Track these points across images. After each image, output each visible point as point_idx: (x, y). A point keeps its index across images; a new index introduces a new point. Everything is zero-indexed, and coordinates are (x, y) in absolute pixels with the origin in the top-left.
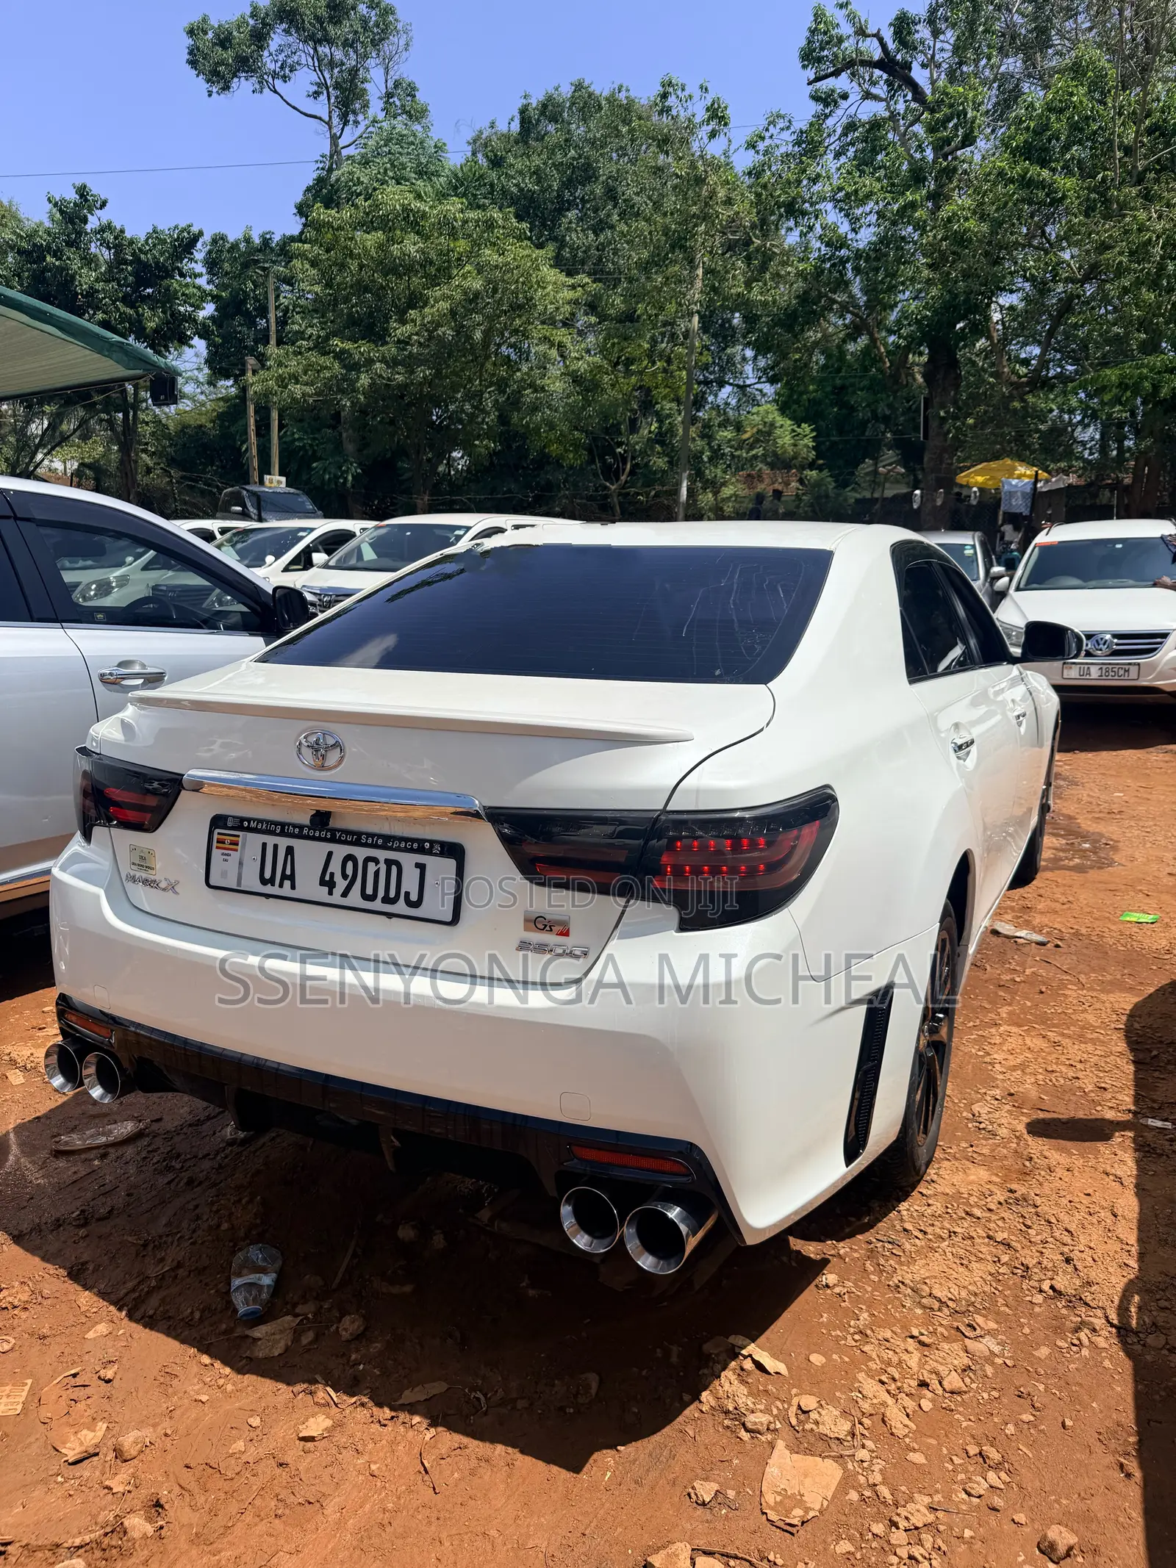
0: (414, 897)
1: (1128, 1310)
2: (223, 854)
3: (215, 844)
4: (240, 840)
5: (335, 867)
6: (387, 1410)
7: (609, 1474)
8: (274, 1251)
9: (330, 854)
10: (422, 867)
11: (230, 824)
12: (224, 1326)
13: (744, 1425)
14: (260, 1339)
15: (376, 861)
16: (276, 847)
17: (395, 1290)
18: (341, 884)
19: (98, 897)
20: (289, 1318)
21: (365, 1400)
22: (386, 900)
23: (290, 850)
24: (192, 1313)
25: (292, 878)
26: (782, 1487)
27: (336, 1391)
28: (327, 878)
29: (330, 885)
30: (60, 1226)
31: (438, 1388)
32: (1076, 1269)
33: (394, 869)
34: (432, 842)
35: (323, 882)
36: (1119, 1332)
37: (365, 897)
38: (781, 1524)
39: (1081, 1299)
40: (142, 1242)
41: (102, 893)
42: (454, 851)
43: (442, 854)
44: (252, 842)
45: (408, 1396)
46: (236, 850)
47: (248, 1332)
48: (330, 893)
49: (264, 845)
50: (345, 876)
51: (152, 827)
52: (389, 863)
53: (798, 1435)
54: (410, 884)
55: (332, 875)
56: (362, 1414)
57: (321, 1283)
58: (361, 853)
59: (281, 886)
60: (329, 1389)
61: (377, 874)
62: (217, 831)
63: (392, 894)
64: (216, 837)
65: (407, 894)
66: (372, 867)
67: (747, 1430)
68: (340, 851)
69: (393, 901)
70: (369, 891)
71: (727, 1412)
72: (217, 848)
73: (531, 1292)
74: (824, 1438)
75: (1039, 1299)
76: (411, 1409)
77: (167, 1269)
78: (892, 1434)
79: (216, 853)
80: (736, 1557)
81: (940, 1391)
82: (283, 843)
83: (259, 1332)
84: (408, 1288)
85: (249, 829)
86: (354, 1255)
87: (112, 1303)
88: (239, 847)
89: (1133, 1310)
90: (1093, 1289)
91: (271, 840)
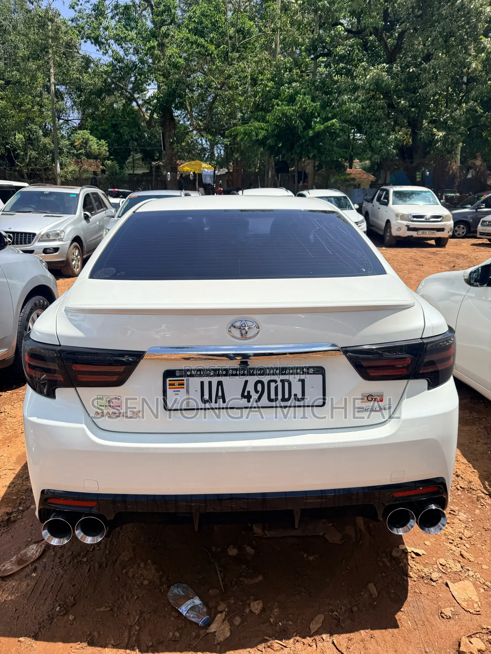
0: (300, 396)
1: (486, 487)
2: (174, 391)
3: (168, 386)
4: (185, 382)
5: (250, 388)
6: (308, 638)
7: (409, 622)
8: (184, 585)
9: (246, 382)
10: (303, 381)
11: (177, 374)
12: (194, 634)
13: (431, 579)
14: (216, 632)
15: (275, 381)
16: (210, 383)
17: (256, 580)
18: (255, 396)
19: (83, 429)
20: (219, 615)
21: (298, 638)
22: (283, 399)
23: (220, 383)
24: (174, 634)
25: (223, 397)
26: (463, 598)
27: (281, 640)
28: (246, 394)
29: (249, 397)
30: (52, 619)
31: (320, 618)
32: (462, 478)
33: (286, 384)
34: (308, 368)
35: (243, 396)
36: (490, 496)
37: (270, 400)
38: (475, 613)
39: (471, 488)
40: (109, 609)
41: (84, 426)
42: (320, 371)
43: (314, 373)
44: (195, 383)
45: (314, 627)
46: (184, 388)
47: (208, 631)
48: (249, 401)
49: (202, 383)
50: (257, 392)
51: (119, 383)
52: (283, 381)
53: (448, 576)
54: (296, 389)
55: (249, 392)
56: (299, 646)
57: (218, 591)
58: (265, 379)
59: (216, 402)
60: (276, 641)
61: (276, 388)
62: (168, 379)
63: (287, 396)
64: (168, 382)
65: (295, 395)
66: (273, 385)
67: (434, 581)
68: (252, 380)
69: (288, 400)
70: (273, 396)
71: (423, 577)
72: (170, 388)
73: (311, 558)
74: (456, 573)
75: (459, 493)
76: (318, 632)
77: (138, 617)
78: (470, 561)
79: (169, 392)
80: (477, 633)
81: (466, 539)
82: (215, 380)
83: (213, 628)
84: (260, 578)
85: (192, 376)
86: (221, 572)
87: (126, 648)
88: (185, 386)
89: (488, 487)
90: (473, 483)
91: (206, 380)
